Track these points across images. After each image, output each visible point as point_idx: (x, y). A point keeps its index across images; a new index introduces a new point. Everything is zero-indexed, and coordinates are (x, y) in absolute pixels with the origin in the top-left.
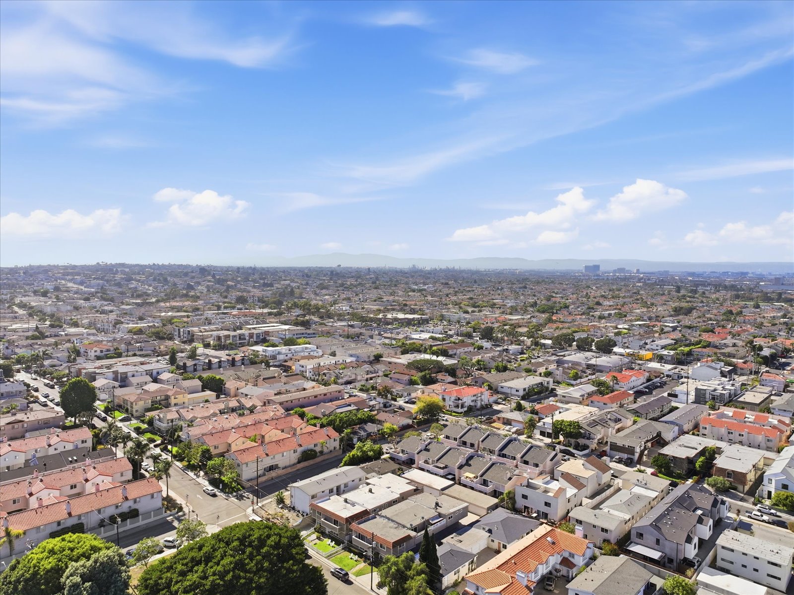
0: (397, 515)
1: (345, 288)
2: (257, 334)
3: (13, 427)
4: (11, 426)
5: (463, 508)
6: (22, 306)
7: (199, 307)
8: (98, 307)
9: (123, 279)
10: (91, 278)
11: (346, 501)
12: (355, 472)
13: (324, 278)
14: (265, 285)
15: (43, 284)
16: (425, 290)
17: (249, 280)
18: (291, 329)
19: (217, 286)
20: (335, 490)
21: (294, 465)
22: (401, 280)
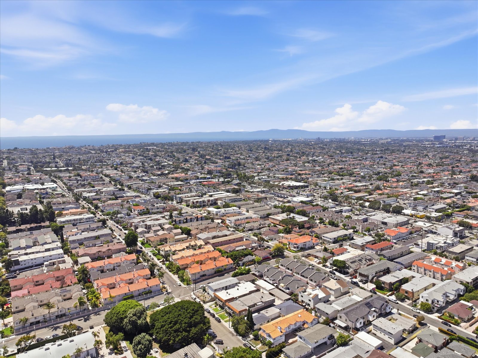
0: (245, 300)
1: (269, 160)
2: (211, 200)
3: (108, 252)
4: (108, 251)
5: (272, 300)
6: (107, 176)
7: (187, 178)
8: (140, 177)
9: (153, 155)
10: (137, 155)
11: (227, 293)
12: (235, 280)
13: (260, 152)
14: (226, 158)
15: (115, 160)
16: (317, 160)
17: (217, 155)
18: (230, 196)
19: (200, 159)
20: (225, 288)
21: (213, 274)
22: (306, 151)
